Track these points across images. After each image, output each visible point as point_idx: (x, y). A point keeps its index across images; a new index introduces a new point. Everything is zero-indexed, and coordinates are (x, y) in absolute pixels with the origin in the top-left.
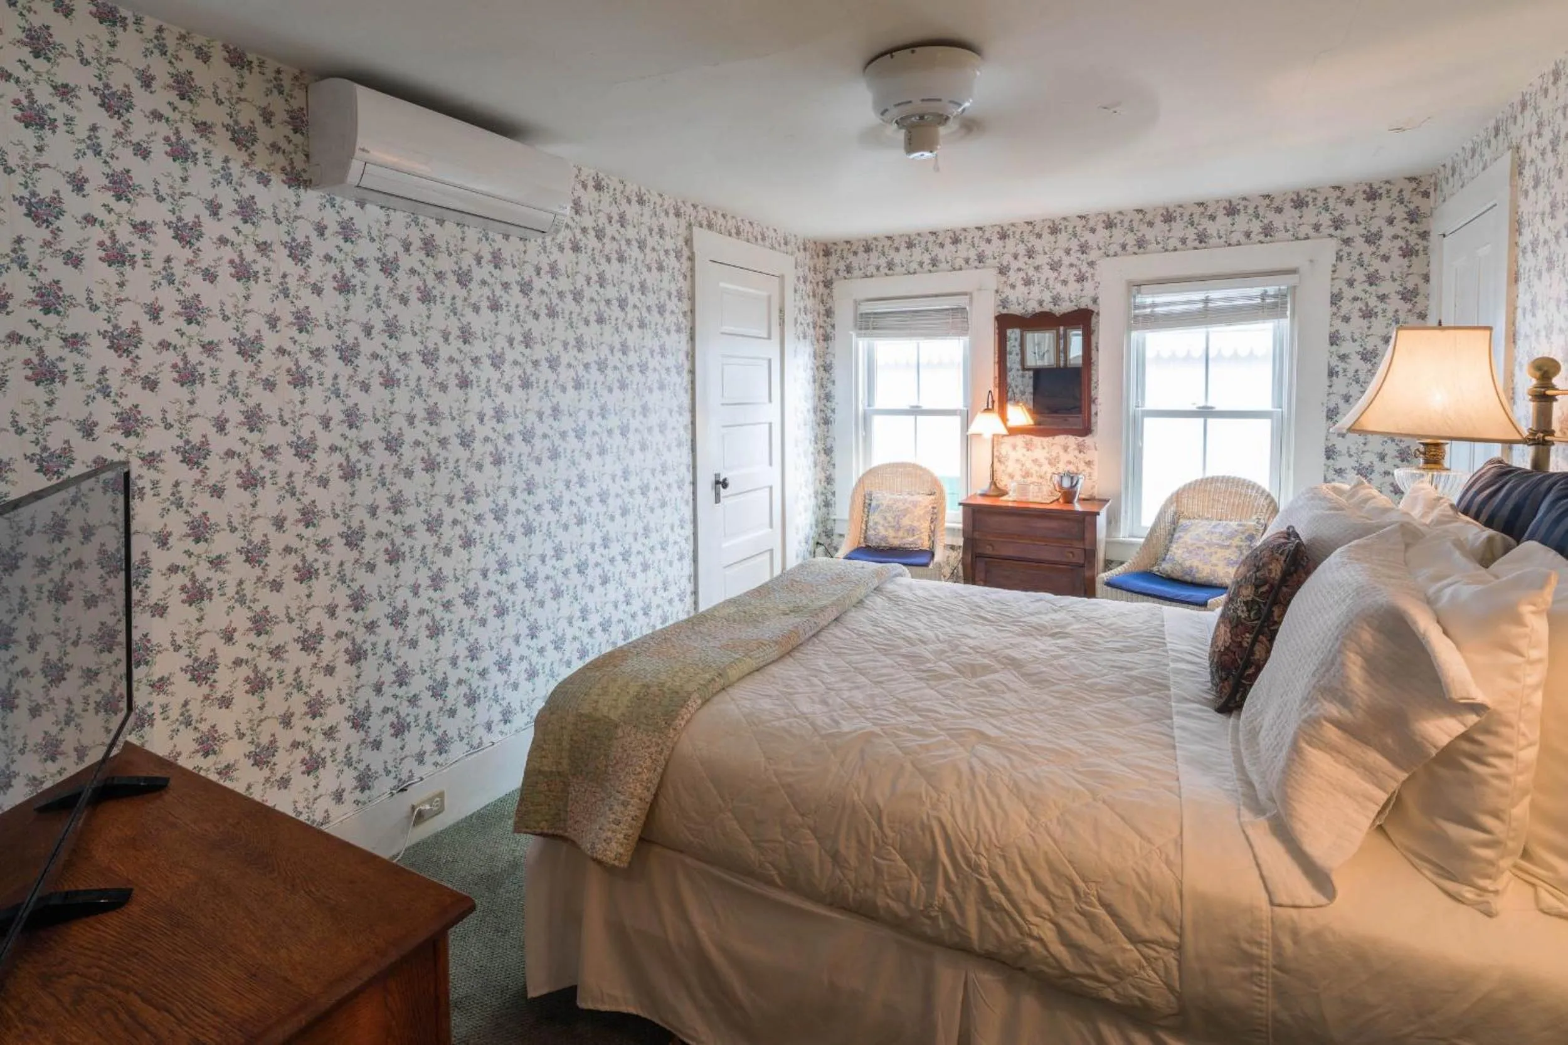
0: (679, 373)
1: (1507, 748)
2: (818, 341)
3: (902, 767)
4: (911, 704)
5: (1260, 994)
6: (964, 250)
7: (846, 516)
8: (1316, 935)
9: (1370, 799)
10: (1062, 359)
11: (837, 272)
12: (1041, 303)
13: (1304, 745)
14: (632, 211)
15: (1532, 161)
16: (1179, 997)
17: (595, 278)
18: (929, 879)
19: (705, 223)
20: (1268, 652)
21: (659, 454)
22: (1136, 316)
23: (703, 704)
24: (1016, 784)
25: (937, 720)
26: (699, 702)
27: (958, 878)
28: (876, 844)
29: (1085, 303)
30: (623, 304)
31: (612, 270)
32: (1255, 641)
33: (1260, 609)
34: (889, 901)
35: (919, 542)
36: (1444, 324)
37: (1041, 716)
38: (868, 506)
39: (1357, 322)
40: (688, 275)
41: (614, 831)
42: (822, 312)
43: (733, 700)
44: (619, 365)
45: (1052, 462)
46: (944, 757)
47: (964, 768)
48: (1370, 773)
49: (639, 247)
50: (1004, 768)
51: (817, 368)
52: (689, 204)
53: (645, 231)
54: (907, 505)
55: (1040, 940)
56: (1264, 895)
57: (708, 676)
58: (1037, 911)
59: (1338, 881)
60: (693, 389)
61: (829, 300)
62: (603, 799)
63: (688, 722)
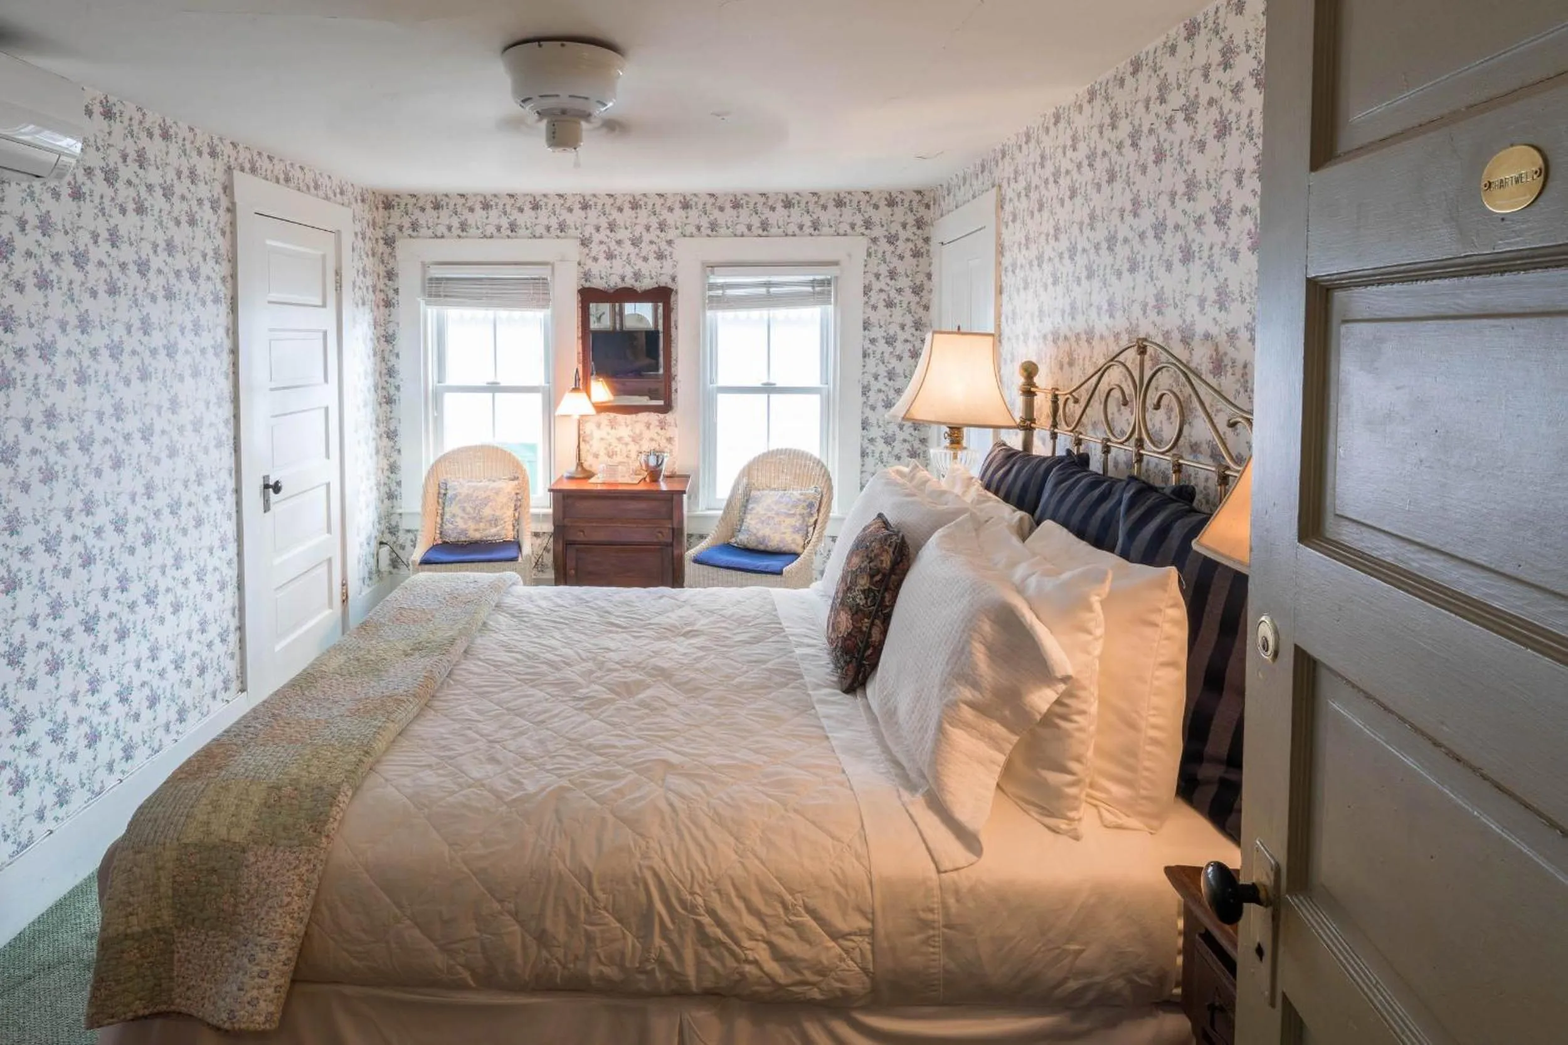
0: (216, 355)
1: (1083, 707)
2: (378, 307)
3: (603, 819)
4: (585, 743)
5: (933, 953)
6: (543, 217)
7: (419, 509)
8: (972, 890)
9: (993, 762)
10: (618, 322)
11: (400, 228)
12: (623, 279)
13: (947, 726)
14: (154, 148)
15: (1011, 200)
16: (873, 979)
17: (104, 235)
18: (644, 935)
19: (247, 166)
20: (884, 633)
21: (192, 459)
22: (710, 297)
23: (354, 794)
24: (717, 813)
25: (618, 756)
26: (350, 793)
27: (673, 922)
28: (587, 911)
29: (664, 281)
30: (143, 268)
31: (128, 224)
32: (872, 624)
33: (875, 596)
34: (602, 968)
35: (504, 532)
36: (962, 330)
37: (708, 729)
38: (443, 495)
39: (883, 311)
40: (228, 229)
41: (260, 988)
42: (382, 274)
43: (387, 780)
44: (139, 349)
45: (636, 439)
46: (642, 798)
47: (663, 805)
48: (994, 742)
49: (164, 195)
50: (699, 795)
51: (378, 339)
52: (227, 142)
53: (171, 175)
54: (488, 493)
55: (755, 962)
56: (932, 866)
57: (351, 758)
58: (752, 936)
59: (983, 838)
60: (236, 373)
61: (391, 261)
62: (234, 949)
63: (341, 822)
